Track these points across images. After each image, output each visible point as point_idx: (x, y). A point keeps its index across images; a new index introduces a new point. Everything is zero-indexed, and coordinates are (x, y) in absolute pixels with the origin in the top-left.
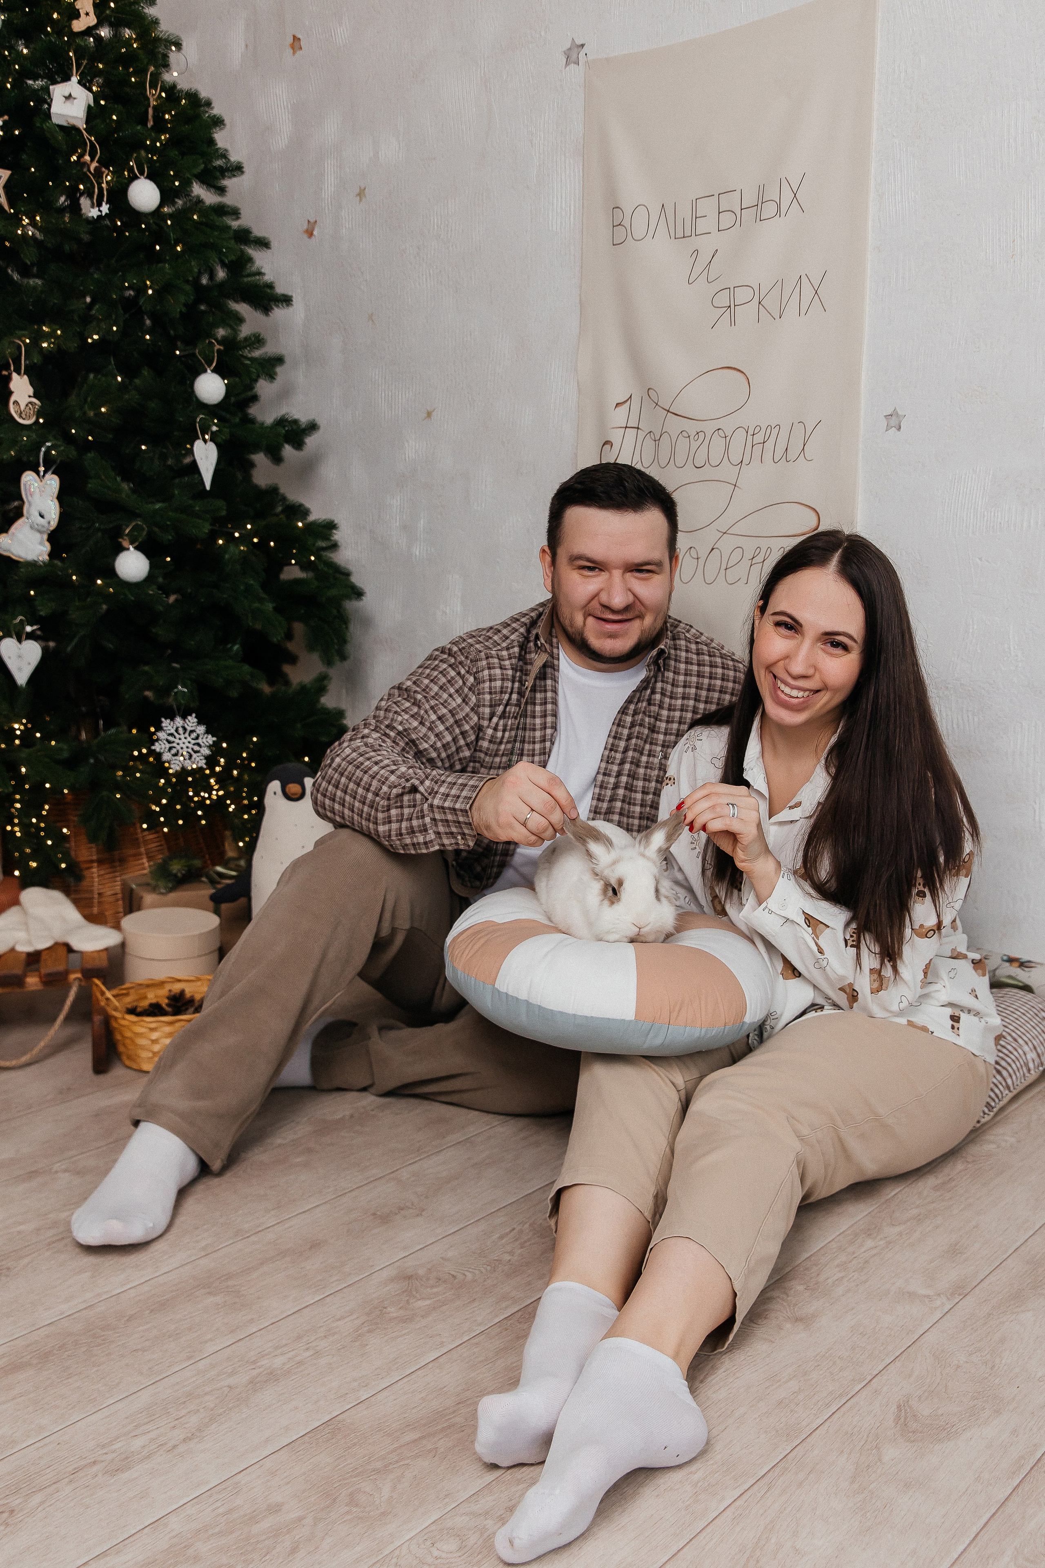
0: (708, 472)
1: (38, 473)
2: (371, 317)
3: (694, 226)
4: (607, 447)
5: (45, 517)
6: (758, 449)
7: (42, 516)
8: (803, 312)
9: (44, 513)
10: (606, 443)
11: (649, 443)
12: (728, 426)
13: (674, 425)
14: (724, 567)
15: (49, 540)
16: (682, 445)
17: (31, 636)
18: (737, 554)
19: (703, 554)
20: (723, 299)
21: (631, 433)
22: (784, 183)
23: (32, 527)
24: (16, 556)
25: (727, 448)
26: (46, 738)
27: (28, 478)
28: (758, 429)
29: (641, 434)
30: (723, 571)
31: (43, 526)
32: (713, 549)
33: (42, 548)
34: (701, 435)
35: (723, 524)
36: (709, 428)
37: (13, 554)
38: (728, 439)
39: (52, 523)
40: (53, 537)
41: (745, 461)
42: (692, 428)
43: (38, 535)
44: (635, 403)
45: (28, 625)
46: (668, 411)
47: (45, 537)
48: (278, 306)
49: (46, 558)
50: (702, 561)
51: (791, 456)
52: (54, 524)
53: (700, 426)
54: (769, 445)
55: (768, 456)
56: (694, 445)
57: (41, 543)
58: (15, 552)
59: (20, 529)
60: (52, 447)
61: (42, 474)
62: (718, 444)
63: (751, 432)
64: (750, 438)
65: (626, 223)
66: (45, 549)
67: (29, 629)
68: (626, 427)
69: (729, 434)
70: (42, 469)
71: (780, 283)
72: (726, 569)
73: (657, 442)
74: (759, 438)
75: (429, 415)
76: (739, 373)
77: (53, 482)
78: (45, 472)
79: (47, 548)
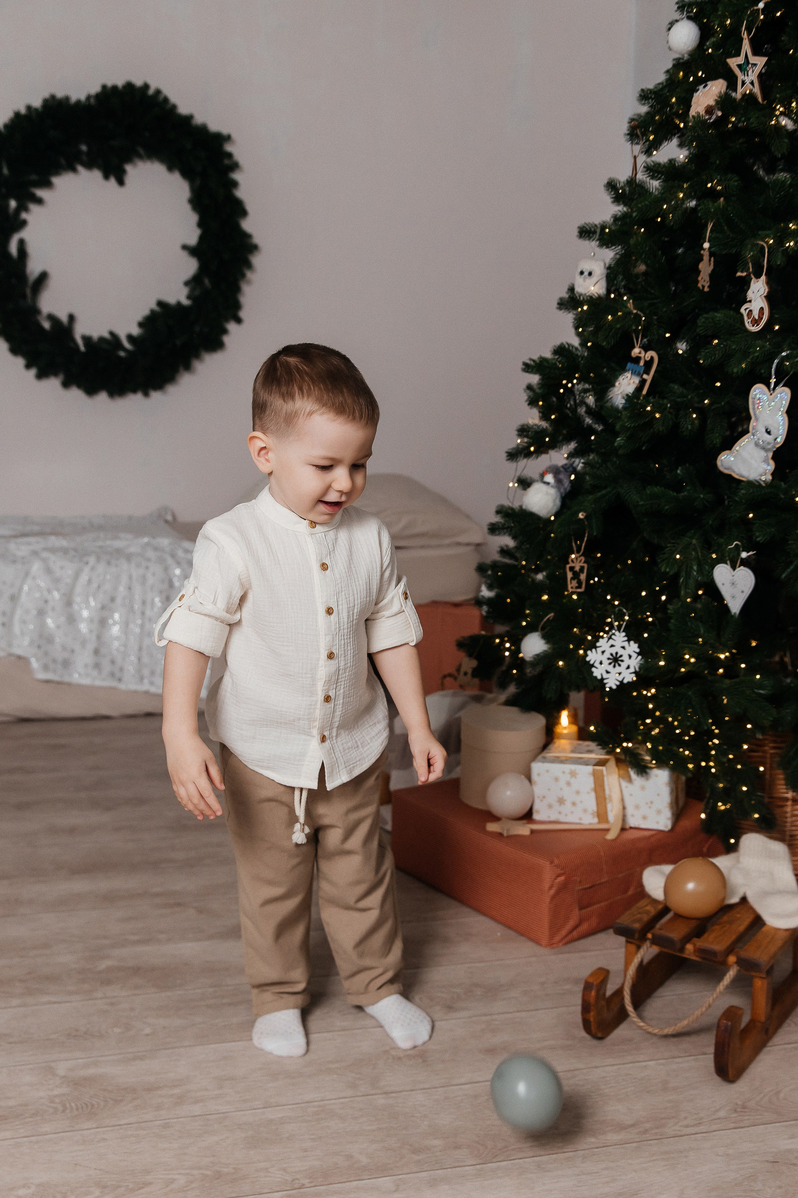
1: (768, 385)
5: (772, 433)
7: (769, 433)
9: (771, 428)
15: (773, 458)
17: (745, 563)
23: (757, 444)
24: (737, 475)
26: (751, 670)
27: (758, 391)
31: (769, 443)
33: (765, 466)
37: (734, 472)
39: (779, 440)
40: (779, 455)
43: (763, 454)
45: (743, 551)
47: (770, 455)
49: (769, 478)
52: (780, 440)
57: (766, 461)
58: (736, 470)
59: (744, 445)
60: (787, 358)
61: (772, 386)
66: (769, 468)
67: (744, 555)
70: (773, 381)
77: (784, 395)
78: (777, 384)
79: (771, 466)
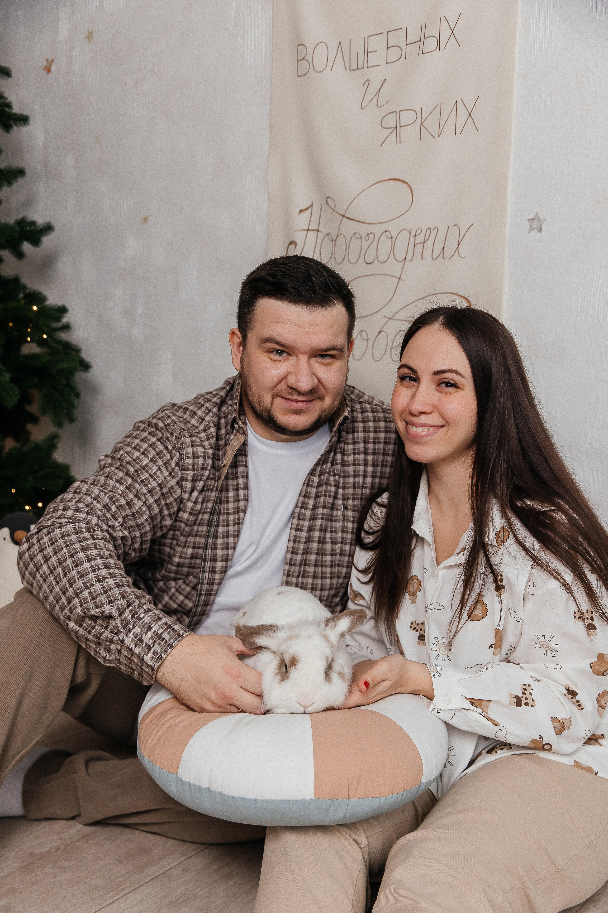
0: (376, 268)
2: (98, 139)
3: (366, 60)
4: (292, 246)
6: (419, 248)
8: (458, 132)
10: (292, 243)
11: (327, 244)
12: (394, 228)
13: (349, 228)
14: (389, 347)
16: (355, 244)
19: (372, 335)
20: (390, 122)
21: (312, 235)
22: (444, 23)
25: (393, 247)
28: (419, 231)
29: (321, 236)
30: (388, 350)
32: (380, 332)
34: (371, 236)
35: (389, 311)
36: (378, 230)
38: (394, 239)
41: (409, 258)
42: (363, 230)
44: (316, 209)
46: (343, 216)
48: (17, 125)
50: (371, 342)
51: (448, 253)
53: (369, 229)
54: (429, 244)
55: (427, 254)
56: (366, 244)
62: (385, 244)
63: (413, 234)
64: (412, 239)
65: (309, 57)
68: (308, 230)
69: (394, 235)
71: (438, 108)
72: (391, 349)
73: (334, 242)
74: (420, 239)
75: (146, 220)
76: (403, 184)
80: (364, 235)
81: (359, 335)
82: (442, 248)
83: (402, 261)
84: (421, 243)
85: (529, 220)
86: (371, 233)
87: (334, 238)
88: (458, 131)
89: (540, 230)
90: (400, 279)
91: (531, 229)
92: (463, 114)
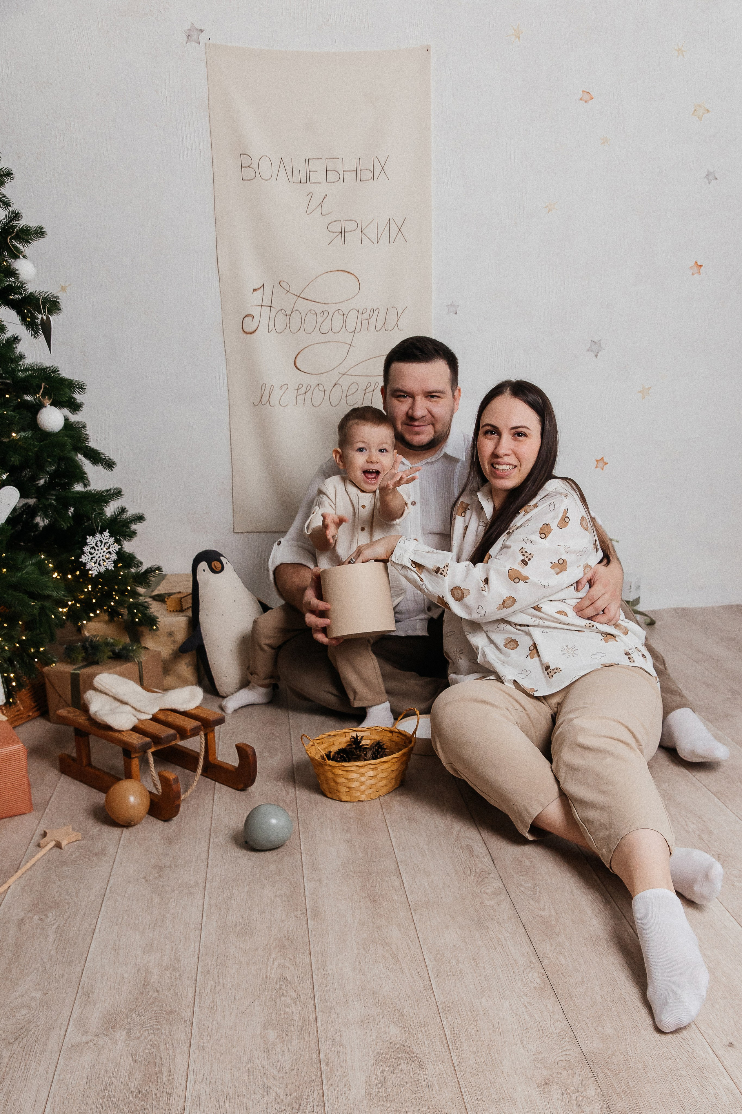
0: (330, 337)
3: (308, 176)
4: (250, 319)
6: (365, 323)
10: (247, 315)
11: (281, 318)
12: (345, 308)
13: (304, 306)
14: (344, 395)
16: (311, 319)
18: (354, 388)
19: (328, 387)
21: (266, 310)
22: (376, 161)
25: (345, 322)
28: (365, 310)
29: (274, 311)
30: (344, 398)
32: (335, 385)
34: (326, 313)
35: (343, 369)
36: (332, 309)
38: (345, 316)
41: (358, 329)
42: (318, 308)
44: (268, 290)
46: (299, 297)
50: (327, 393)
51: (389, 326)
53: (325, 307)
54: (373, 320)
55: (372, 327)
56: (320, 319)
62: (338, 320)
63: (361, 312)
64: (360, 316)
65: (254, 166)
68: (262, 306)
69: (346, 313)
71: (376, 221)
72: (346, 397)
73: (288, 317)
74: (366, 316)
76: (351, 275)
80: (319, 312)
81: (317, 387)
82: (384, 323)
83: (352, 332)
84: (366, 319)
85: (447, 306)
86: (325, 311)
87: (289, 313)
88: (392, 241)
89: (456, 313)
90: (351, 345)
91: (449, 312)
92: (394, 230)
